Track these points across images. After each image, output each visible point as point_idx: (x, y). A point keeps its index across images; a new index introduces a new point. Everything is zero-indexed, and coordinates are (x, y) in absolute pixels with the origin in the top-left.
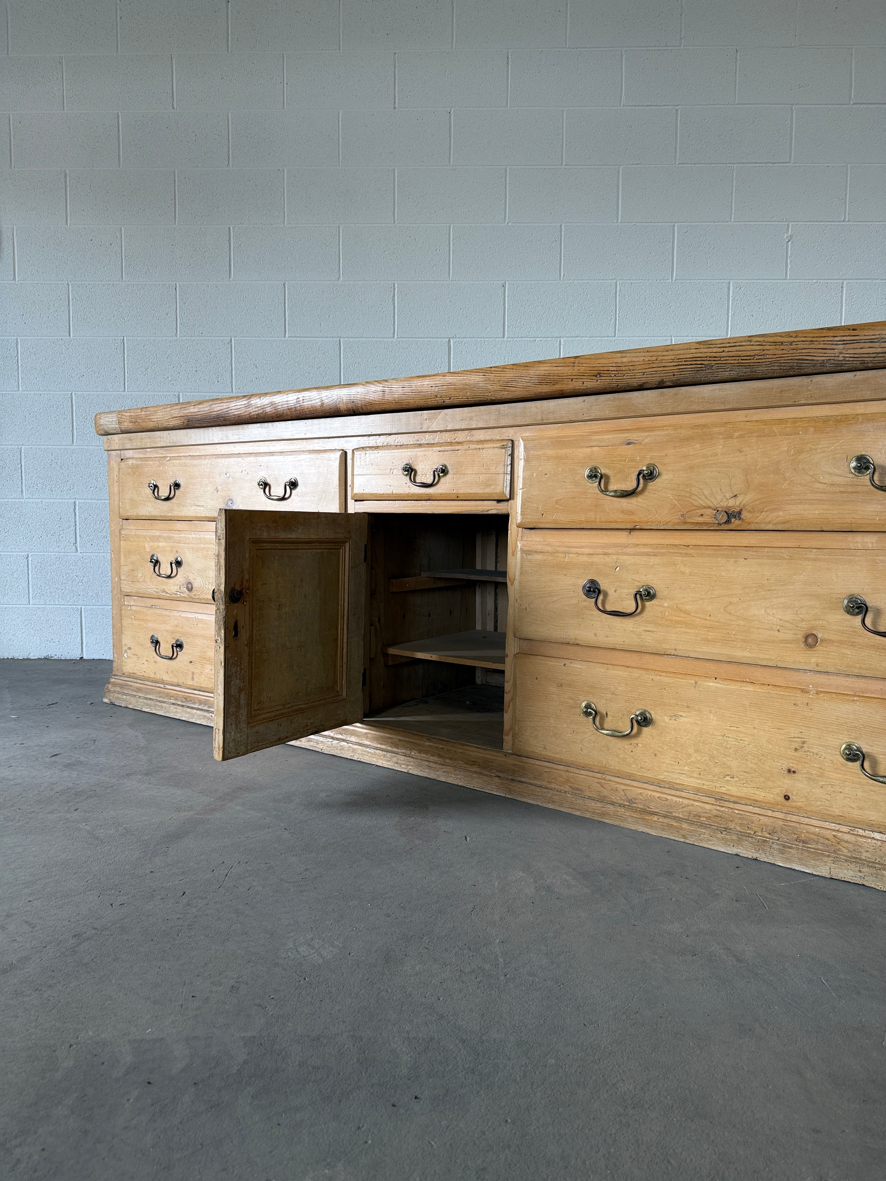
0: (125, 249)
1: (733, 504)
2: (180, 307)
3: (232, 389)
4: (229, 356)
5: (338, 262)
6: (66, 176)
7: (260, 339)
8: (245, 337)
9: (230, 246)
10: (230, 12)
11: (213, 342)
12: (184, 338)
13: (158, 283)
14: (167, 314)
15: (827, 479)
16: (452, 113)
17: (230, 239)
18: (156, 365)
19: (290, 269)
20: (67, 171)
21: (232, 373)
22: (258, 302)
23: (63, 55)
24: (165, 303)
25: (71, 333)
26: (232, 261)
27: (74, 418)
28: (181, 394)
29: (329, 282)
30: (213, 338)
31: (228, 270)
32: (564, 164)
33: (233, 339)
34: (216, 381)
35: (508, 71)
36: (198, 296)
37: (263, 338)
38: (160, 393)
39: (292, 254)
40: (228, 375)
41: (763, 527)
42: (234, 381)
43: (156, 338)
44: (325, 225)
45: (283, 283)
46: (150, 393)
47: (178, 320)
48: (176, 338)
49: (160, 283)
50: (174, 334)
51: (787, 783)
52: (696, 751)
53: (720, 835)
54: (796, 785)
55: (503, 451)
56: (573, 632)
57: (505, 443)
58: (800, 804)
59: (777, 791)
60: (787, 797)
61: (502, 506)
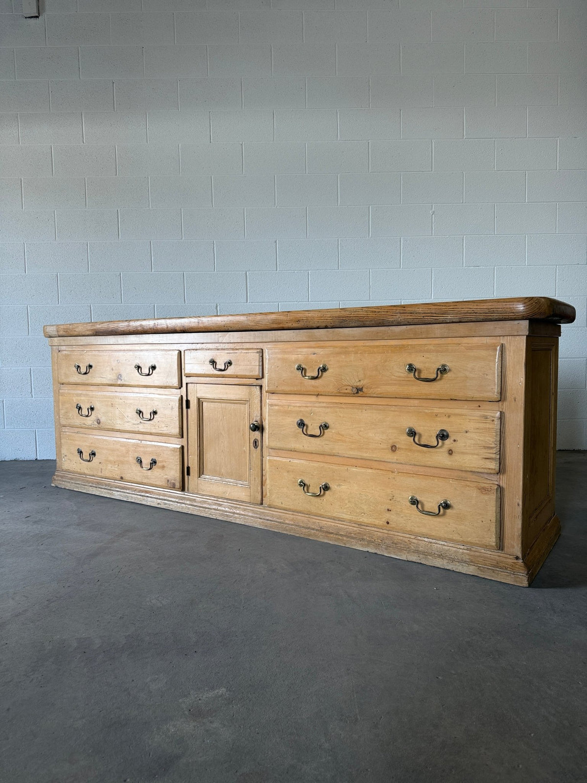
0: (57, 223)
1: (359, 384)
2: (90, 255)
3: (121, 301)
4: (119, 283)
5: (180, 229)
6: (21, 182)
8: (128, 272)
9: (118, 220)
10: (114, 89)
12: (92, 273)
14: (83, 260)
15: (397, 374)
16: (243, 144)
17: (118, 217)
18: (77, 288)
19: (153, 233)
20: (22, 179)
22: (135, 252)
23: (18, 113)
24: (81, 253)
25: (26, 271)
26: (120, 229)
27: (29, 320)
28: (92, 305)
29: (176, 240)
30: (110, 273)
31: (118, 234)
32: (307, 173)
33: (121, 273)
34: (112, 297)
35: (274, 122)
36: (100, 249)
37: (138, 272)
38: (79, 305)
39: (154, 225)
40: (119, 294)
41: (372, 395)
42: (122, 297)
43: (77, 273)
44: (173, 208)
45: (149, 241)
46: (74, 305)
47: (89, 262)
48: (88, 273)
49: (78, 242)
50: (87, 271)
51: (388, 516)
52: (349, 502)
53: (360, 542)
54: (391, 517)
55: (258, 354)
56: (293, 445)
57: (259, 350)
58: (393, 526)
59: (384, 520)
60: (388, 523)
61: (259, 382)
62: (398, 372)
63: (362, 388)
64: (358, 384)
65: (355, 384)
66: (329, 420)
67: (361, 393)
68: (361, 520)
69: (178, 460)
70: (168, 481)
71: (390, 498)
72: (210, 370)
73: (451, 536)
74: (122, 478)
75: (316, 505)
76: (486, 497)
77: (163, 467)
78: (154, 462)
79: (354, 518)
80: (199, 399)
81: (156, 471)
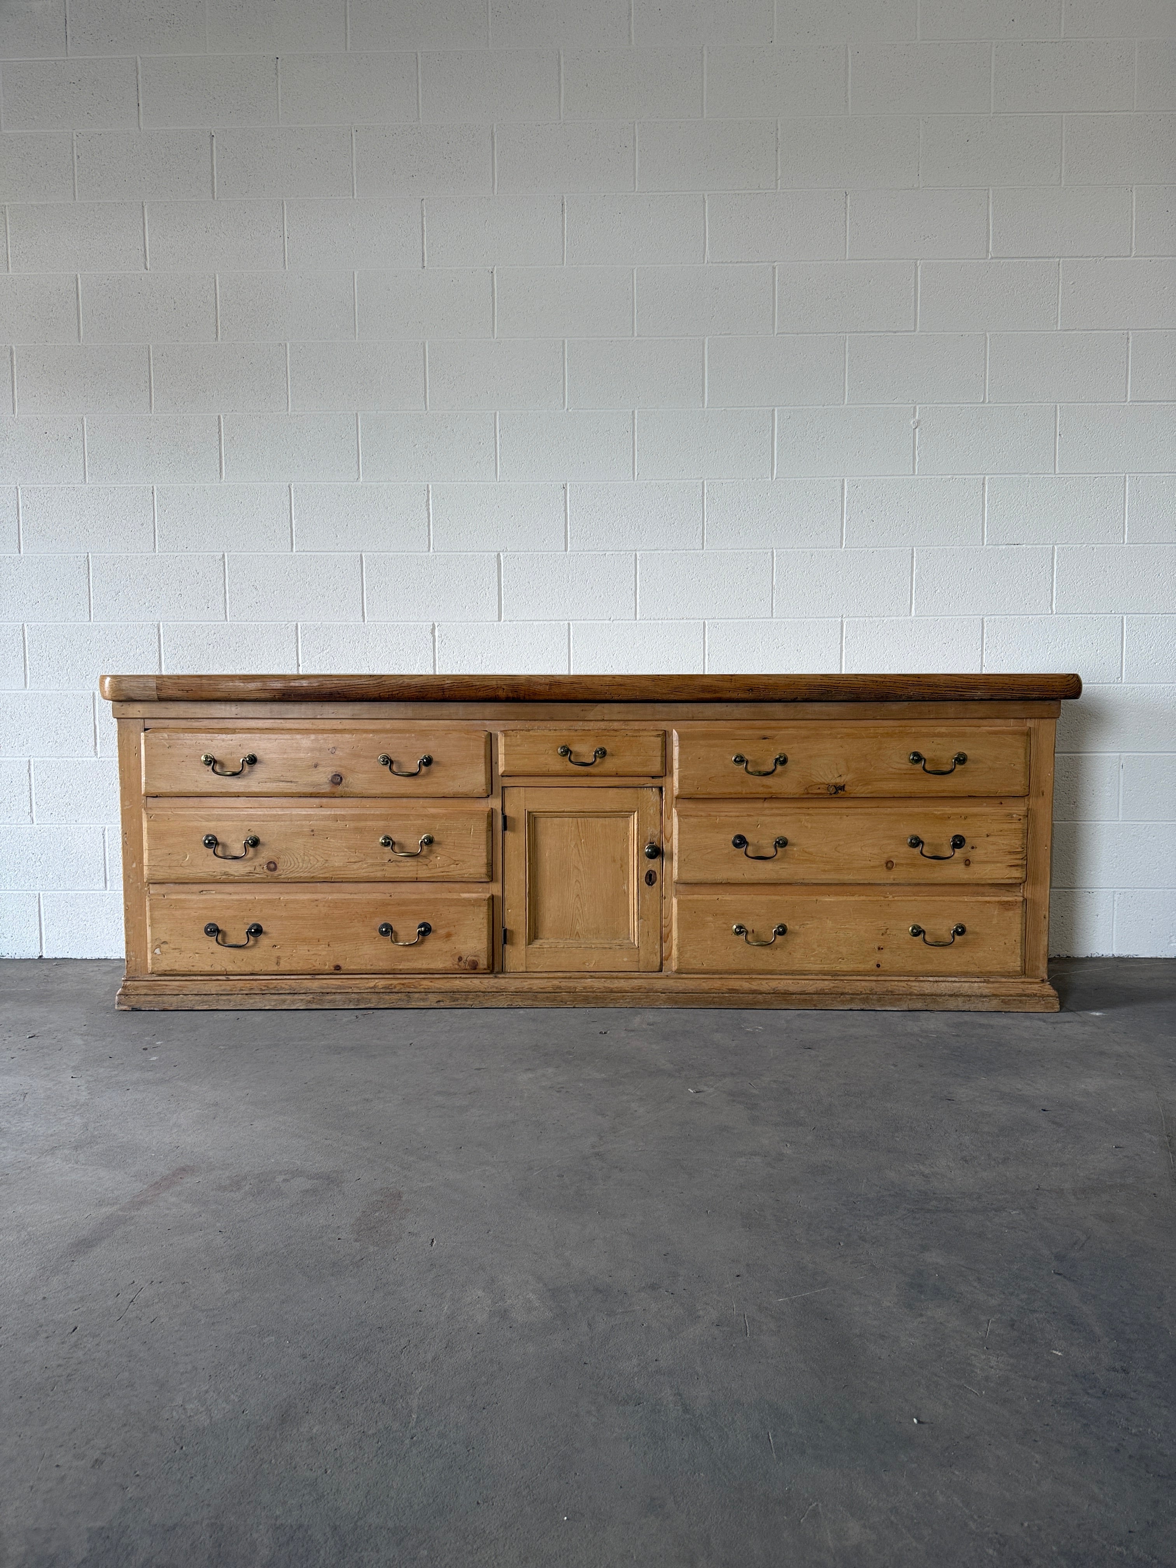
0: (88, 444)
1: (840, 781)
2: (159, 515)
3: (226, 616)
4: (222, 575)
5: (356, 459)
6: (12, 353)
7: (260, 554)
8: (241, 552)
9: (220, 439)
10: (214, 148)
11: (201, 559)
12: (163, 554)
13: (130, 486)
14: (142, 525)
15: (896, 766)
16: (495, 272)
17: (220, 430)
18: (129, 588)
19: (296, 467)
20: (14, 348)
21: (225, 596)
22: (257, 509)
23: (7, 203)
24: (139, 510)
25: (22, 550)
26: (223, 458)
27: (27, 656)
28: (161, 624)
29: (346, 483)
30: (200, 554)
31: (219, 469)
32: (636, 334)
33: (226, 554)
34: (206, 607)
35: (563, 221)
36: (181, 501)
37: (264, 554)
38: (134, 623)
39: (299, 449)
40: (221, 599)
41: (858, 796)
42: (228, 606)
43: (129, 555)
44: (340, 412)
45: (288, 484)
46: (123, 623)
47: (157, 531)
48: (153, 554)
49: (133, 485)
50: (151, 549)
51: (878, 956)
52: (818, 946)
53: (839, 999)
54: (886, 958)
55: (659, 739)
56: (724, 874)
57: (661, 733)
58: (886, 968)
59: (872, 962)
60: (878, 966)
61: (657, 782)
62: (899, 763)
63: (844, 786)
64: (838, 780)
65: (833, 781)
66: (788, 834)
67: (843, 792)
68: (838, 968)
69: (485, 921)
70: (460, 959)
71: (883, 931)
72: (557, 764)
73: (965, 969)
74: (338, 968)
75: (764, 958)
76: (1010, 913)
77: (448, 936)
78: (426, 930)
79: (826, 967)
80: (529, 813)
81: (432, 944)
